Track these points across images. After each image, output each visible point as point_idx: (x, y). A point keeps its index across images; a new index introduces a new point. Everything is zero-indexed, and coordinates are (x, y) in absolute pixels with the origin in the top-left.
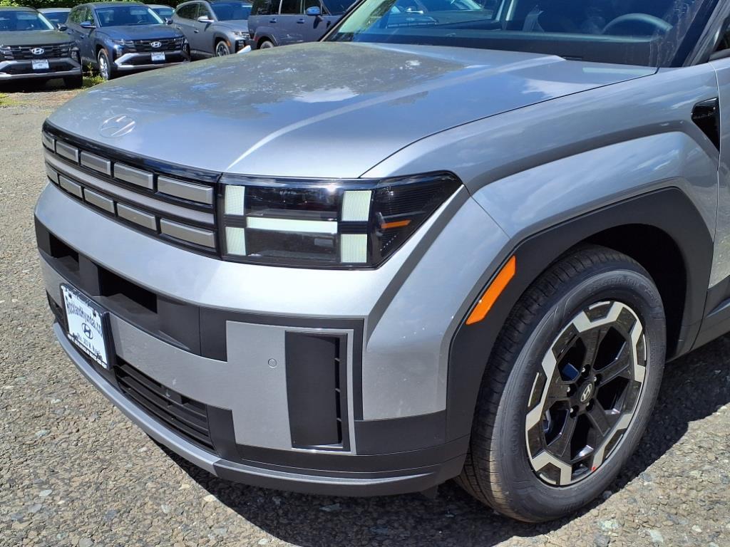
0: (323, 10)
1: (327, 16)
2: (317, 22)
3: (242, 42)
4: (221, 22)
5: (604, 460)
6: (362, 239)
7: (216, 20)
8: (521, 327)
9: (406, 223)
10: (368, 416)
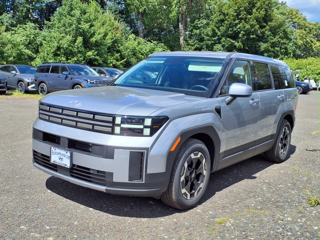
0: (69, 73)
1: (71, 76)
2: (67, 77)
3: (31, 83)
4: (21, 74)
5: (197, 195)
6: (149, 129)
7: (19, 73)
8: (180, 154)
9: (158, 127)
10: (148, 172)
